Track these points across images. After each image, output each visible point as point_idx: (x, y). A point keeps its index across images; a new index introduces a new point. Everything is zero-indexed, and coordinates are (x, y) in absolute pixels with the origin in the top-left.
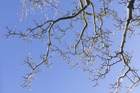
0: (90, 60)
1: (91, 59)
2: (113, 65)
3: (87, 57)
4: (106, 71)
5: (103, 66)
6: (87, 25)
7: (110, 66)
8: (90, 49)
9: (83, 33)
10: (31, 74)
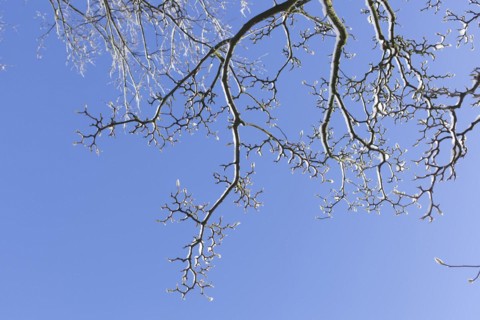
0: (385, 161)
1: (387, 157)
2: (471, 129)
3: (372, 153)
4: (454, 148)
5: (439, 141)
6: (343, 36)
7: (463, 134)
8: (377, 106)
9: (336, 68)
10: (199, 241)
